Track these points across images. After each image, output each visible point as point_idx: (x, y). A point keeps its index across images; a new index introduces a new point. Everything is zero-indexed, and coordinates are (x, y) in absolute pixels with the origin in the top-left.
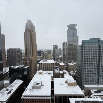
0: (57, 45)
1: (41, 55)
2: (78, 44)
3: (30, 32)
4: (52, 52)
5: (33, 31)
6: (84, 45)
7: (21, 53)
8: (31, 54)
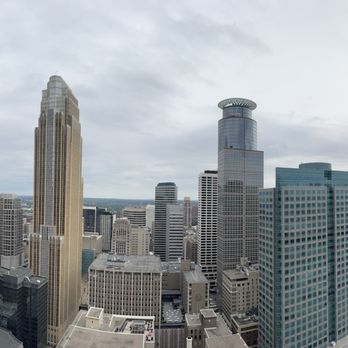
0: (172, 184)
1: (98, 231)
2: (262, 183)
3: (58, 124)
4: (150, 219)
5: (69, 120)
6: (283, 189)
7: (20, 215)
8: (56, 222)
